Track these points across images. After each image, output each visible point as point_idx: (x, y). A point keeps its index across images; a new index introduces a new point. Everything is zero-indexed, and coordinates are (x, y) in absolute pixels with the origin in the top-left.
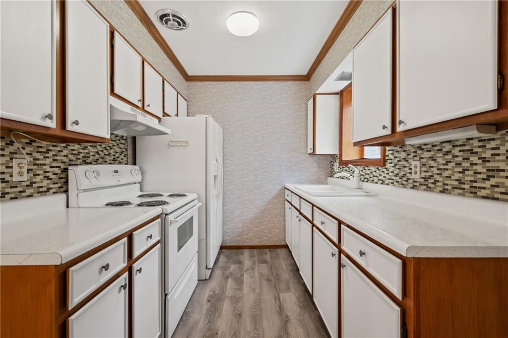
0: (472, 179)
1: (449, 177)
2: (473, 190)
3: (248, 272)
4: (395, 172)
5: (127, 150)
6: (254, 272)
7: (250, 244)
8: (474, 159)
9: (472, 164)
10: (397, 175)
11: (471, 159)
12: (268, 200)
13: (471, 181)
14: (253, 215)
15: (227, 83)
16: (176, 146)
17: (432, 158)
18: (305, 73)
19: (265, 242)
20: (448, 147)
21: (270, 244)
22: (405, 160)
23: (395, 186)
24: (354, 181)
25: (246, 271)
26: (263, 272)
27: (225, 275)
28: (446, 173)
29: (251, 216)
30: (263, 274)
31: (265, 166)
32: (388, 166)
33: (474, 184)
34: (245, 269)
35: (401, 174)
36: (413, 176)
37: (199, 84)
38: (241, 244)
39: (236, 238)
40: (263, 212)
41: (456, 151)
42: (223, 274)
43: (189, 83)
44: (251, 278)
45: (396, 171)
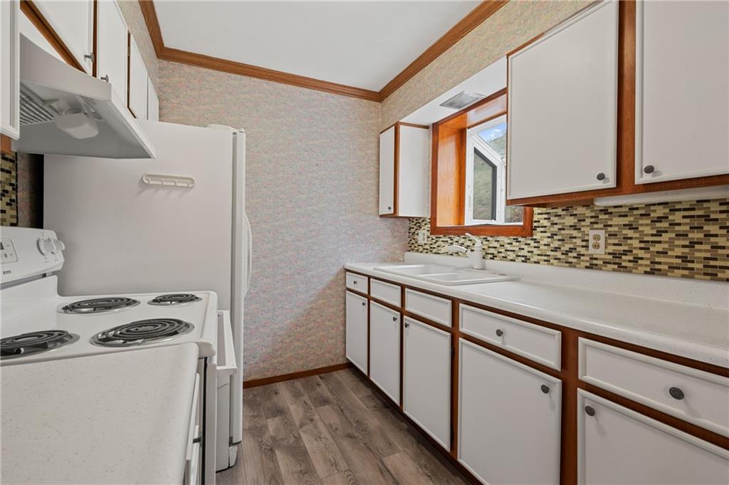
0: (708, 255)
1: (664, 253)
2: (710, 271)
3: (305, 428)
4: (552, 245)
5: (15, 189)
6: (316, 427)
7: (286, 372)
8: (713, 229)
9: (708, 235)
10: (556, 249)
11: (706, 228)
12: (317, 292)
13: (705, 258)
14: (292, 320)
15: (247, 80)
16: (163, 187)
17: (630, 226)
18: (378, 89)
19: (312, 364)
20: (660, 212)
21: (320, 367)
22: (574, 227)
23: (552, 264)
24: (475, 258)
25: (301, 427)
26: (332, 422)
27: (264, 446)
28: (659, 247)
29: (289, 321)
30: (334, 427)
31: (314, 233)
32: (537, 235)
33: (712, 263)
34: (297, 424)
35: (567, 247)
36: (591, 251)
37: (187, 69)
38: (269, 375)
39: (262, 365)
40: (309, 313)
41: (677, 217)
42: (260, 444)
43: (165, 63)
44: (316, 440)
45: (556, 244)
